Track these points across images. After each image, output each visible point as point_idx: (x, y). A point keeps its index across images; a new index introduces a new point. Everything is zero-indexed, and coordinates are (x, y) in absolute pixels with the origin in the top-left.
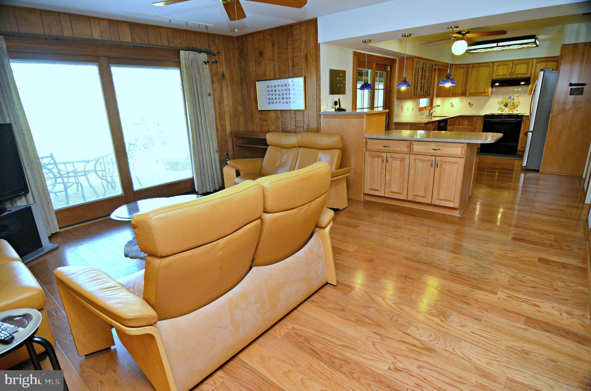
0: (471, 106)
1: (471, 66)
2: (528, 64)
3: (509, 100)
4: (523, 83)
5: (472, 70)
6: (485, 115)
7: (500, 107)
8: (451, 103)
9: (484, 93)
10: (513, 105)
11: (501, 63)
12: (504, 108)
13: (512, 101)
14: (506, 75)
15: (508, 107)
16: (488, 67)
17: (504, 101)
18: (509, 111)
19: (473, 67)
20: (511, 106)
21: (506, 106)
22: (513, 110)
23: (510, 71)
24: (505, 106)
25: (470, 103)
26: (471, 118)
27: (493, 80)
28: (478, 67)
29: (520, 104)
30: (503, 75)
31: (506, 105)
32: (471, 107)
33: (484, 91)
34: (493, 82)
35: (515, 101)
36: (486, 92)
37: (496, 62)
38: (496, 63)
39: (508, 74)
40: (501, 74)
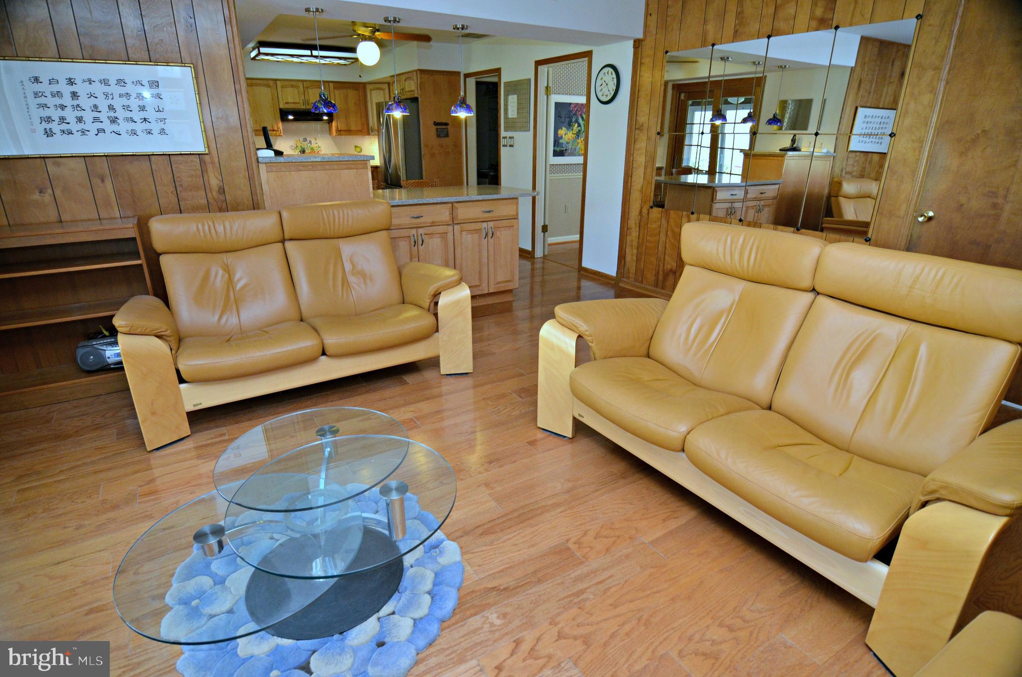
3: (305, 143)
4: (325, 118)
9: (273, 130)
10: (312, 151)
11: (287, 83)
13: (309, 145)
14: (299, 103)
16: (267, 87)
17: (299, 145)
23: (302, 97)
27: (283, 109)
30: (294, 103)
34: (284, 114)
35: (314, 145)
36: (276, 129)
37: (278, 80)
38: (278, 83)
39: (301, 102)
40: (290, 100)
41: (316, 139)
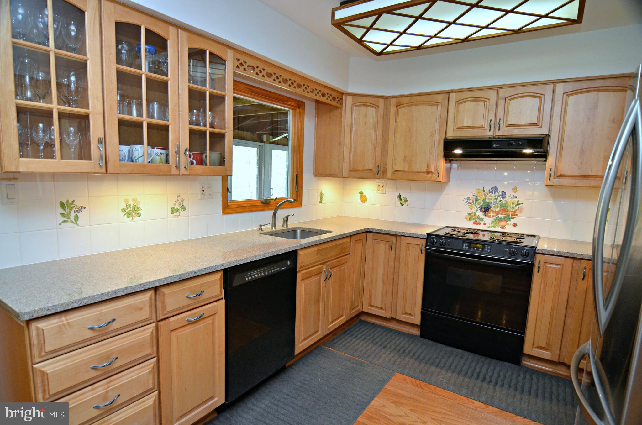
0: (403, 202)
1: (394, 101)
2: (540, 97)
3: (493, 195)
4: (528, 151)
5: (397, 113)
6: (429, 235)
7: (470, 211)
8: (361, 193)
9: (428, 172)
10: (504, 208)
11: (468, 94)
12: (481, 215)
13: (499, 199)
14: (482, 127)
15: (491, 214)
16: (433, 105)
17: (481, 197)
18: (494, 224)
19: (398, 105)
20: (498, 212)
21: (485, 212)
22: (503, 223)
23: (492, 117)
24: (483, 210)
25: (400, 196)
26: (393, 239)
27: (448, 138)
28: (411, 104)
29: (521, 210)
30: (473, 127)
31: (486, 209)
32: (402, 205)
33: (428, 166)
34: (449, 145)
35: (508, 200)
36: (433, 171)
37: (453, 92)
38: (451, 95)
39: (486, 125)
40: (467, 123)
41: (515, 190)
